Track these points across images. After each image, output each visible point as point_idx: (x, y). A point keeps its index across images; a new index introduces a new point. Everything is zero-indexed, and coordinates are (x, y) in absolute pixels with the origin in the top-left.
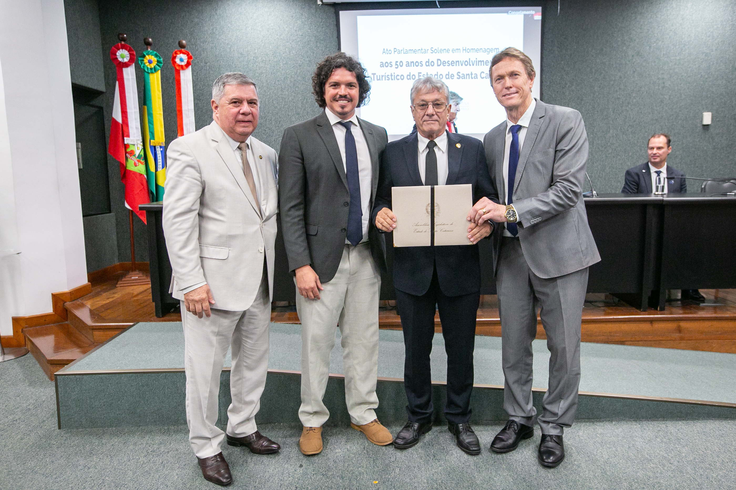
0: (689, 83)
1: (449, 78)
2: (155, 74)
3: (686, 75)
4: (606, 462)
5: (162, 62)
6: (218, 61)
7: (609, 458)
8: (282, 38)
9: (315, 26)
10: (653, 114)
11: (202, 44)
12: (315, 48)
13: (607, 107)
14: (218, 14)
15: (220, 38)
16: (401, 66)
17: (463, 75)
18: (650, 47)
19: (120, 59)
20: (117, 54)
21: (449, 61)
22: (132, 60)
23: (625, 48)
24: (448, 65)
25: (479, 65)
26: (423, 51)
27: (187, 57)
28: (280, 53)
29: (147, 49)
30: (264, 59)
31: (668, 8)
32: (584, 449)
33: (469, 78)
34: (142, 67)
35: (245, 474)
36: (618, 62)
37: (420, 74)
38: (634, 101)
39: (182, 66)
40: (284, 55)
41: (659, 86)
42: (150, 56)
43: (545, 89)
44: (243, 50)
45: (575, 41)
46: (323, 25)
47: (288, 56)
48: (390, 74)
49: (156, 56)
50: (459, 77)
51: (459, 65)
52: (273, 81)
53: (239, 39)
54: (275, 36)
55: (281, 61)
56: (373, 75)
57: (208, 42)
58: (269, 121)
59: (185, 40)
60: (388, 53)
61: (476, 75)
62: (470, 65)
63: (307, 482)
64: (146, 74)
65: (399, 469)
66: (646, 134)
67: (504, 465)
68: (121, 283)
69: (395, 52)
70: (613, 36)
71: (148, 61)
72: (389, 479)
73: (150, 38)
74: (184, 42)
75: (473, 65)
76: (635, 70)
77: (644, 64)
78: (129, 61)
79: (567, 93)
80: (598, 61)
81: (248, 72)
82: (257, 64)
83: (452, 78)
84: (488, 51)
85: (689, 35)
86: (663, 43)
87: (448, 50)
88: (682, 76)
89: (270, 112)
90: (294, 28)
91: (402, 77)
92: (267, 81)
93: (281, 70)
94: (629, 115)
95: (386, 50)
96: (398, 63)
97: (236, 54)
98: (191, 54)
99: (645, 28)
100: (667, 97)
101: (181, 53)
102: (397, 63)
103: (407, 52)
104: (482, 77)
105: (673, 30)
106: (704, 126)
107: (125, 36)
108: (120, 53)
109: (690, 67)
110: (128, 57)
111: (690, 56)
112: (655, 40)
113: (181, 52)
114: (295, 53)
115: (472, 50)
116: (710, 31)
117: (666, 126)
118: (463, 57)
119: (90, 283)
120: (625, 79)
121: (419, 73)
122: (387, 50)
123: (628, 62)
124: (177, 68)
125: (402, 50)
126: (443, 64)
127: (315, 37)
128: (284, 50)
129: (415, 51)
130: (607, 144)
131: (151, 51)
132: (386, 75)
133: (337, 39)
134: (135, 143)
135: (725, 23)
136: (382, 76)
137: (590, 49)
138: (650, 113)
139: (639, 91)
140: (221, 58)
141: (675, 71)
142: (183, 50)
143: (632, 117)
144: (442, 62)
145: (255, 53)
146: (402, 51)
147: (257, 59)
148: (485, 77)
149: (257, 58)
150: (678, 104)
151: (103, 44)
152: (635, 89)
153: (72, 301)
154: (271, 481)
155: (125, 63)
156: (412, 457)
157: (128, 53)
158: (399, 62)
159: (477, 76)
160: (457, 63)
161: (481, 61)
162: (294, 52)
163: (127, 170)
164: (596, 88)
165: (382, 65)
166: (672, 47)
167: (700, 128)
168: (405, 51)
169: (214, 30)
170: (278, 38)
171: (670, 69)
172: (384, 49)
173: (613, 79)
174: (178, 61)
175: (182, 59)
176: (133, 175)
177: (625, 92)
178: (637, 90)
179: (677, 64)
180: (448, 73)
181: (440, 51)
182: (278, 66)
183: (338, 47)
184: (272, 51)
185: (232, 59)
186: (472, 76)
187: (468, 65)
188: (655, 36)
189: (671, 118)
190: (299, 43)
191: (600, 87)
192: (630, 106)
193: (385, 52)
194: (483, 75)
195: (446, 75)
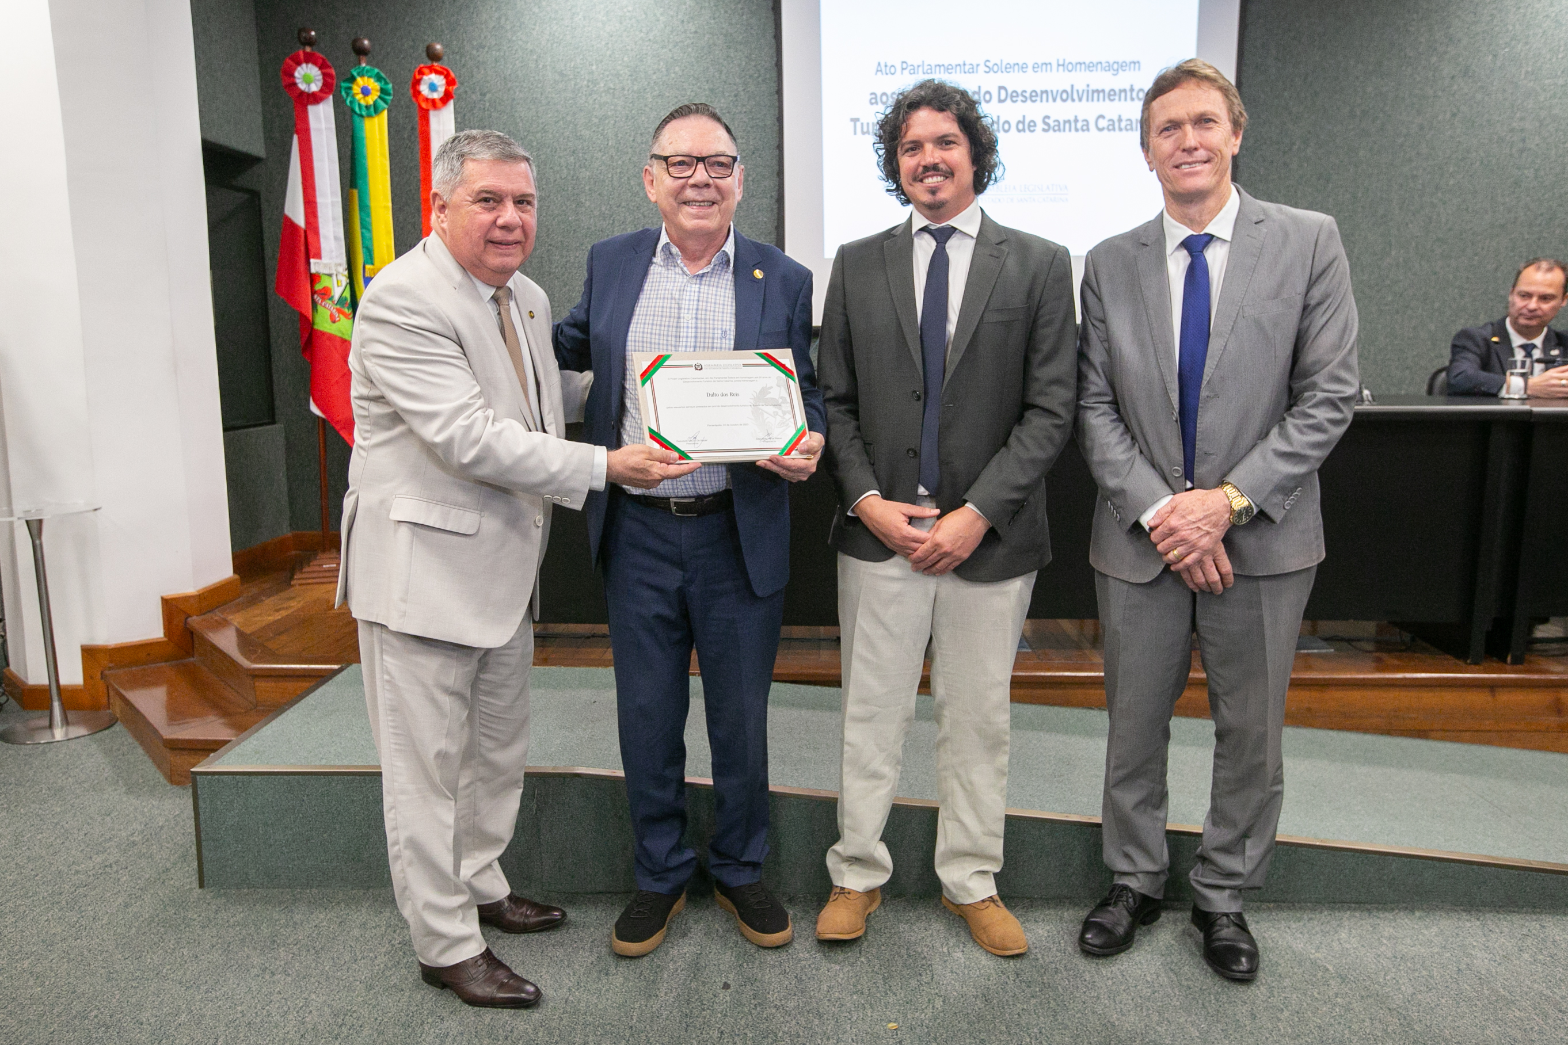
1: (1024, 130)
2: (376, 120)
4: (1409, 1001)
5: (392, 92)
6: (509, 90)
7: (1414, 994)
8: (651, 38)
9: (726, 12)
10: (1494, 212)
11: (475, 52)
12: (725, 60)
13: (1385, 197)
15: (514, 38)
17: (1056, 123)
18: (1495, 56)
19: (302, 86)
20: (296, 74)
21: (1025, 91)
22: (328, 87)
23: (1434, 59)
24: (1024, 99)
25: (1093, 100)
26: (967, 67)
27: (444, 82)
28: (646, 73)
29: (360, 64)
30: (612, 86)
32: (1355, 971)
33: (1070, 131)
34: (349, 102)
35: (607, 999)
36: (1417, 91)
38: (1451, 182)
39: (433, 101)
40: (654, 77)
41: (1511, 148)
42: (366, 78)
44: (565, 65)
45: (1316, 43)
46: (742, 9)
47: (664, 78)
49: (379, 78)
50: (1046, 127)
51: (1047, 101)
52: (630, 136)
53: (556, 40)
54: (637, 33)
56: (852, 123)
57: (489, 48)
59: (438, 43)
60: (888, 72)
61: (1085, 123)
62: (1073, 100)
63: (743, 1022)
64: (356, 119)
65: (941, 999)
66: (1476, 258)
67: (1175, 999)
68: (303, 576)
69: (903, 69)
70: (1408, 31)
71: (362, 89)
72: (922, 1021)
73: (365, 38)
74: (438, 47)
75: (1080, 100)
76: (1455, 111)
77: (1479, 96)
78: (321, 90)
80: (1369, 89)
81: (574, 114)
82: (595, 97)
83: (1032, 129)
84: (1115, 66)
86: (1527, 47)
87: (1024, 66)
89: (623, 204)
90: (680, 17)
92: (616, 135)
93: (647, 109)
94: (1439, 215)
95: (883, 65)
97: (550, 74)
98: (452, 74)
99: (1486, 11)
100: (1530, 173)
101: (431, 72)
104: (1100, 126)
105: (1553, 15)
107: (313, 33)
108: (303, 73)
110: (318, 80)
112: (1508, 40)
113: (433, 70)
114: (680, 73)
115: (1078, 66)
117: (1523, 239)
118: (1058, 81)
119: (237, 577)
120: (1432, 132)
122: (886, 66)
123: (1440, 93)
124: (424, 105)
125: (919, 66)
126: (1012, 97)
127: (726, 36)
128: (656, 66)
129: (948, 69)
130: (1383, 280)
131: (368, 67)
133: (774, 41)
134: (335, 273)
137: (1352, 62)
138: (1486, 212)
139: (1464, 159)
140: (517, 84)
141: (1554, 112)
142: (435, 64)
143: (1443, 220)
144: (1010, 92)
145: (592, 73)
146: (921, 69)
147: (595, 86)
149: (596, 83)
150: (1556, 190)
151: (260, 53)
152: (1454, 156)
153: (204, 614)
154: (664, 1017)
155: (314, 94)
156: (968, 974)
157: (319, 72)
159: (1087, 125)
160: (1044, 96)
161: (1098, 91)
162: (677, 69)
163: (317, 331)
164: (1361, 153)
165: (874, 100)
166: (1548, 56)
168: (926, 68)
169: (503, 21)
170: (642, 38)
171: (1541, 108)
172: (879, 64)
173: (1405, 131)
174: (424, 89)
175: (432, 84)
176: (328, 343)
177: (1431, 163)
178: (1460, 157)
179: (1558, 96)
180: (1021, 119)
181: (1006, 68)
182: (641, 100)
183: (775, 59)
184: (628, 67)
185: (540, 85)
186: (1076, 125)
187: (1069, 100)
188: (1507, 31)
189: (1538, 222)
190: (690, 50)
191: (1371, 150)
192: (1440, 195)
193: (881, 71)
194: (1102, 123)
195: (1019, 122)
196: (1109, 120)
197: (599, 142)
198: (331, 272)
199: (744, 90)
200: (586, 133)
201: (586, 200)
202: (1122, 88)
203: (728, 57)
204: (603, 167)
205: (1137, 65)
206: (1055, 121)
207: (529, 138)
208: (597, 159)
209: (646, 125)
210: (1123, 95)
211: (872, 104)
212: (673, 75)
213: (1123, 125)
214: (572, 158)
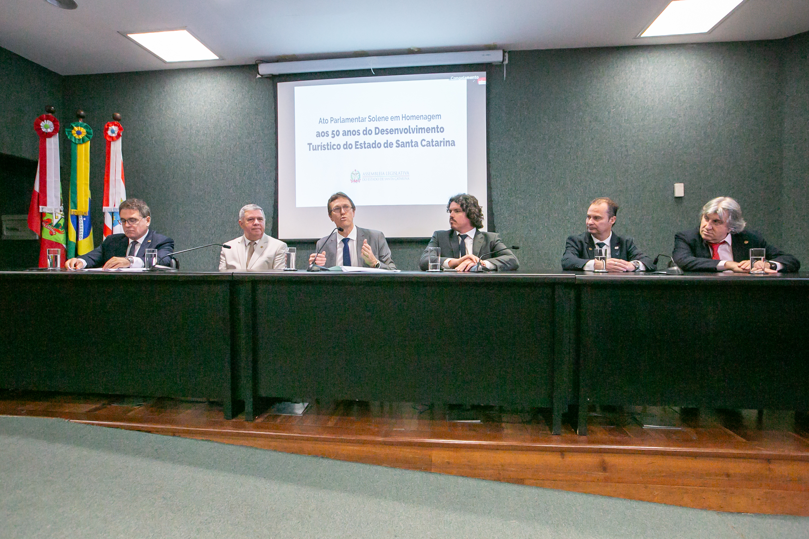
0: (656, 151)
1: (387, 147)
2: (84, 145)
3: (651, 142)
5: (92, 133)
8: (223, 111)
10: (616, 184)
12: (254, 120)
13: (563, 176)
14: (165, 91)
16: (338, 135)
18: (609, 113)
19: (44, 130)
20: (41, 124)
21: (388, 129)
23: (581, 114)
24: (387, 133)
25: (419, 133)
26: (360, 119)
27: (118, 129)
29: (77, 121)
33: (409, 147)
34: (69, 137)
36: (574, 128)
37: (357, 144)
38: (594, 170)
39: (113, 137)
41: (621, 154)
42: (79, 127)
46: (262, 97)
48: (326, 144)
49: (86, 127)
50: (398, 145)
51: (398, 133)
52: (213, 154)
54: (217, 109)
56: (309, 145)
60: (324, 122)
62: (410, 133)
64: (73, 144)
69: (331, 121)
70: (567, 101)
71: (76, 132)
73: (82, 111)
74: (118, 115)
75: (413, 133)
76: (593, 137)
77: (604, 130)
78: (53, 132)
79: (518, 162)
80: (551, 127)
83: (391, 146)
84: (429, 117)
85: (653, 100)
86: (624, 108)
87: (387, 118)
88: (647, 144)
90: (235, 102)
91: (339, 147)
96: (335, 133)
99: (602, 92)
100: (631, 166)
101: (113, 125)
102: (333, 133)
103: (344, 121)
104: (423, 144)
105: (634, 94)
106: (677, 198)
107: (53, 108)
109: (656, 134)
111: (655, 122)
112: (614, 105)
115: (412, 117)
116: (676, 95)
118: (403, 124)
120: (583, 147)
121: (356, 142)
123: (585, 129)
124: (108, 139)
125: (338, 120)
126: (381, 132)
127: (255, 109)
129: (352, 120)
130: (565, 217)
131: (81, 123)
132: (322, 145)
134: (54, 212)
135: (692, 87)
136: (318, 146)
137: (542, 115)
138: (613, 184)
141: (640, 138)
142: (116, 122)
144: (380, 130)
146: (339, 120)
150: (645, 174)
152: (595, 158)
155: (49, 133)
157: (53, 124)
158: (335, 131)
159: (417, 144)
161: (421, 128)
163: (41, 239)
164: (550, 156)
165: (319, 135)
166: (634, 113)
167: (671, 201)
168: (342, 120)
170: (219, 112)
171: (634, 136)
172: (321, 119)
173: (570, 146)
174: (109, 133)
177: (584, 161)
178: (598, 158)
179: (641, 130)
181: (378, 119)
186: (412, 144)
187: (408, 133)
188: (614, 101)
190: (239, 116)
191: (555, 155)
192: (589, 176)
193: (321, 122)
194: (424, 143)
195: (385, 143)
196: (427, 142)
198: (52, 212)
202: (433, 127)
205: (439, 116)
206: (401, 142)
210: (433, 130)
211: (317, 137)
213: (434, 143)
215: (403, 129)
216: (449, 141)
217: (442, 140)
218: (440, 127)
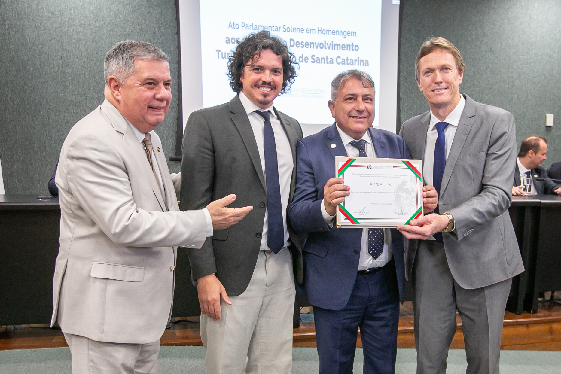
0: (535, 84)
1: (302, 61)
3: (532, 75)
6: (20, 19)
12: (147, 14)
18: (501, 44)
21: (303, 42)
23: (478, 43)
24: (302, 46)
25: (335, 49)
26: (275, 28)
28: (103, 17)
30: (83, 22)
31: (518, 6)
33: (324, 63)
36: (473, 57)
38: (486, 98)
40: (108, 20)
41: (508, 85)
43: (402, 81)
44: (55, 9)
45: (431, 31)
47: (113, 21)
50: (313, 61)
51: (313, 48)
55: (104, 27)
56: (217, 51)
58: (90, 100)
60: (235, 27)
62: (326, 48)
69: (242, 26)
70: (468, 29)
75: (329, 48)
76: (487, 67)
77: (496, 61)
81: (61, 36)
82: (74, 28)
83: (306, 61)
84: (345, 33)
85: (536, 36)
86: (513, 41)
88: (529, 76)
92: (87, 50)
93: (104, 37)
95: (232, 23)
97: (46, 13)
99: (497, 24)
100: (515, 96)
103: (256, 28)
104: (338, 62)
105: (522, 28)
106: (547, 127)
109: (536, 68)
111: (536, 57)
112: (506, 37)
114: (123, 19)
115: (328, 32)
116: (553, 33)
118: (318, 38)
120: (479, 75)
122: (234, 24)
123: (481, 58)
125: (250, 26)
126: (297, 45)
128: (109, 14)
133: (174, 6)
139: (491, 88)
140: (25, 17)
141: (523, 70)
144: (295, 42)
145: (71, 14)
146: (251, 27)
147: (73, 22)
148: (341, 62)
149: (73, 20)
150: (525, 104)
152: (487, 86)
159: (332, 61)
160: (312, 45)
161: (337, 45)
162: (121, 16)
165: (228, 41)
166: (521, 46)
167: (543, 129)
168: (254, 27)
171: (519, 68)
172: (230, 23)
177: (478, 89)
179: (525, 64)
180: (301, 56)
181: (293, 30)
182: (101, 32)
183: (175, 15)
184: (92, 13)
185: (40, 18)
186: (327, 61)
187: (324, 48)
188: (506, 33)
189: (519, 118)
190: (128, 6)
193: (231, 26)
194: (339, 60)
195: (300, 57)
196: (342, 59)
197: (76, 53)
199: (158, 31)
200: (69, 48)
201: (69, 85)
202: (348, 44)
203: (149, 12)
204: (79, 67)
205: (355, 33)
206: (317, 58)
207: (34, 48)
208: (75, 62)
209: (104, 46)
210: (348, 47)
211: (227, 43)
212: (118, 20)
213: (349, 62)
214: (61, 61)
215: (318, 43)
216: (363, 61)
217: (357, 59)
218: (355, 45)
